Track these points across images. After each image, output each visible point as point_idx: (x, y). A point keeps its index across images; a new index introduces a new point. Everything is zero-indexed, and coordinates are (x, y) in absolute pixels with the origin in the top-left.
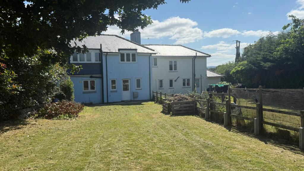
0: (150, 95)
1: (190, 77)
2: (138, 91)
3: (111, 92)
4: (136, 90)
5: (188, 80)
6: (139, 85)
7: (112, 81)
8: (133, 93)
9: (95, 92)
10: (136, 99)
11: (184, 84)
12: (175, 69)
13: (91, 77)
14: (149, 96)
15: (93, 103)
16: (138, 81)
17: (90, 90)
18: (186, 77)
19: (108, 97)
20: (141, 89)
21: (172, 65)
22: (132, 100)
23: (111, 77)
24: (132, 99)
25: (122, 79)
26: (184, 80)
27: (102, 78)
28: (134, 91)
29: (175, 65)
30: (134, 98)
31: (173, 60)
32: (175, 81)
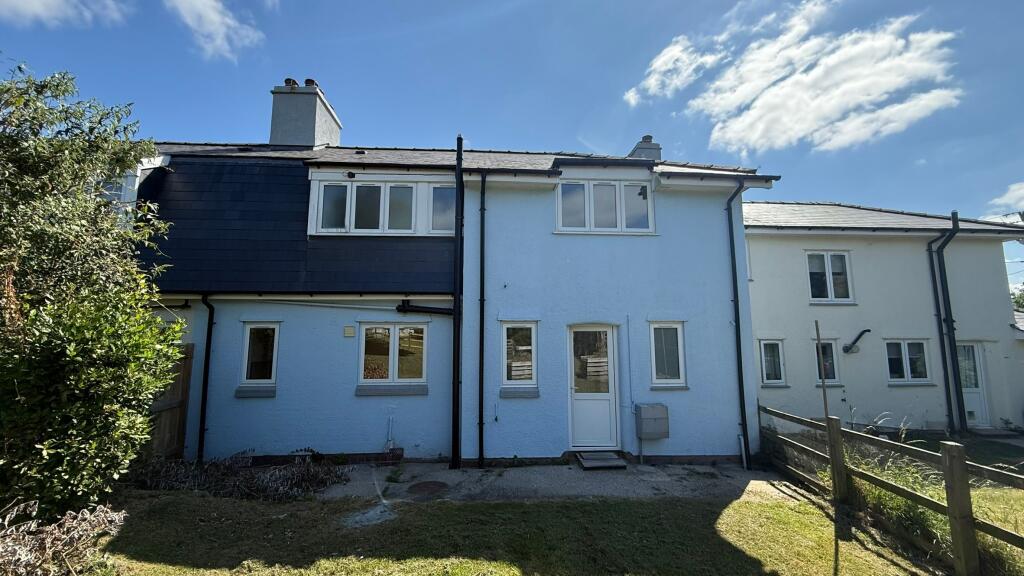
0: (744, 424)
1: (926, 329)
2: (662, 398)
3: (506, 395)
4: (653, 389)
5: (917, 348)
6: (668, 363)
7: (511, 333)
8: (637, 409)
9: (422, 391)
10: (649, 450)
11: (896, 368)
12: (843, 291)
13: (405, 308)
14: (738, 430)
15: (407, 454)
16: (666, 341)
17: (393, 378)
18: (905, 334)
19: (481, 424)
20: (686, 388)
21: (824, 274)
22: (626, 450)
23: (504, 312)
24: (632, 448)
25: (570, 327)
26: (894, 348)
27: (455, 313)
28: (643, 397)
29: (841, 276)
30: (640, 439)
31: (828, 249)
32: (847, 349)
